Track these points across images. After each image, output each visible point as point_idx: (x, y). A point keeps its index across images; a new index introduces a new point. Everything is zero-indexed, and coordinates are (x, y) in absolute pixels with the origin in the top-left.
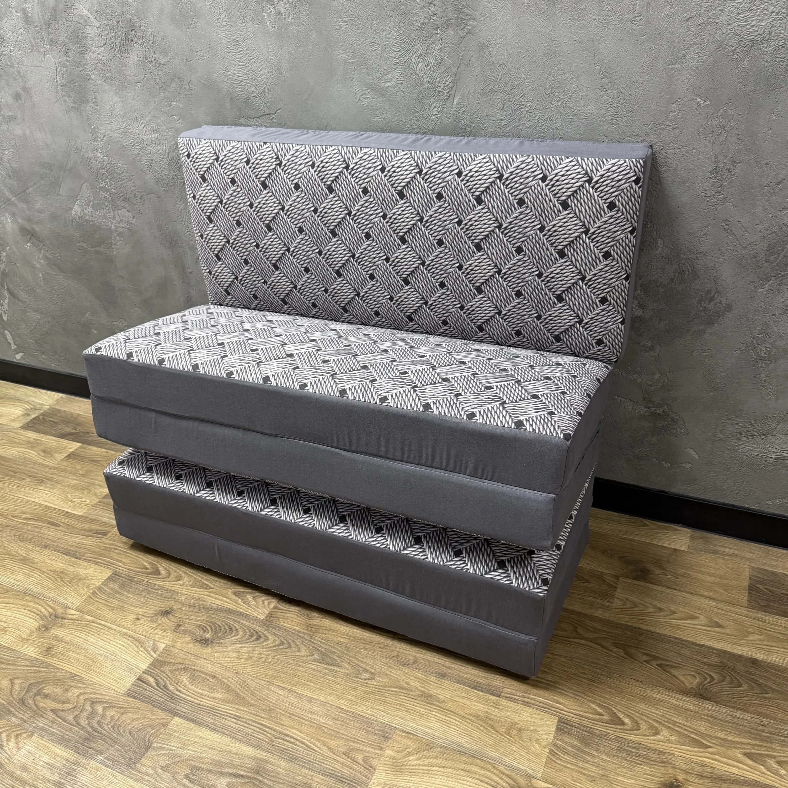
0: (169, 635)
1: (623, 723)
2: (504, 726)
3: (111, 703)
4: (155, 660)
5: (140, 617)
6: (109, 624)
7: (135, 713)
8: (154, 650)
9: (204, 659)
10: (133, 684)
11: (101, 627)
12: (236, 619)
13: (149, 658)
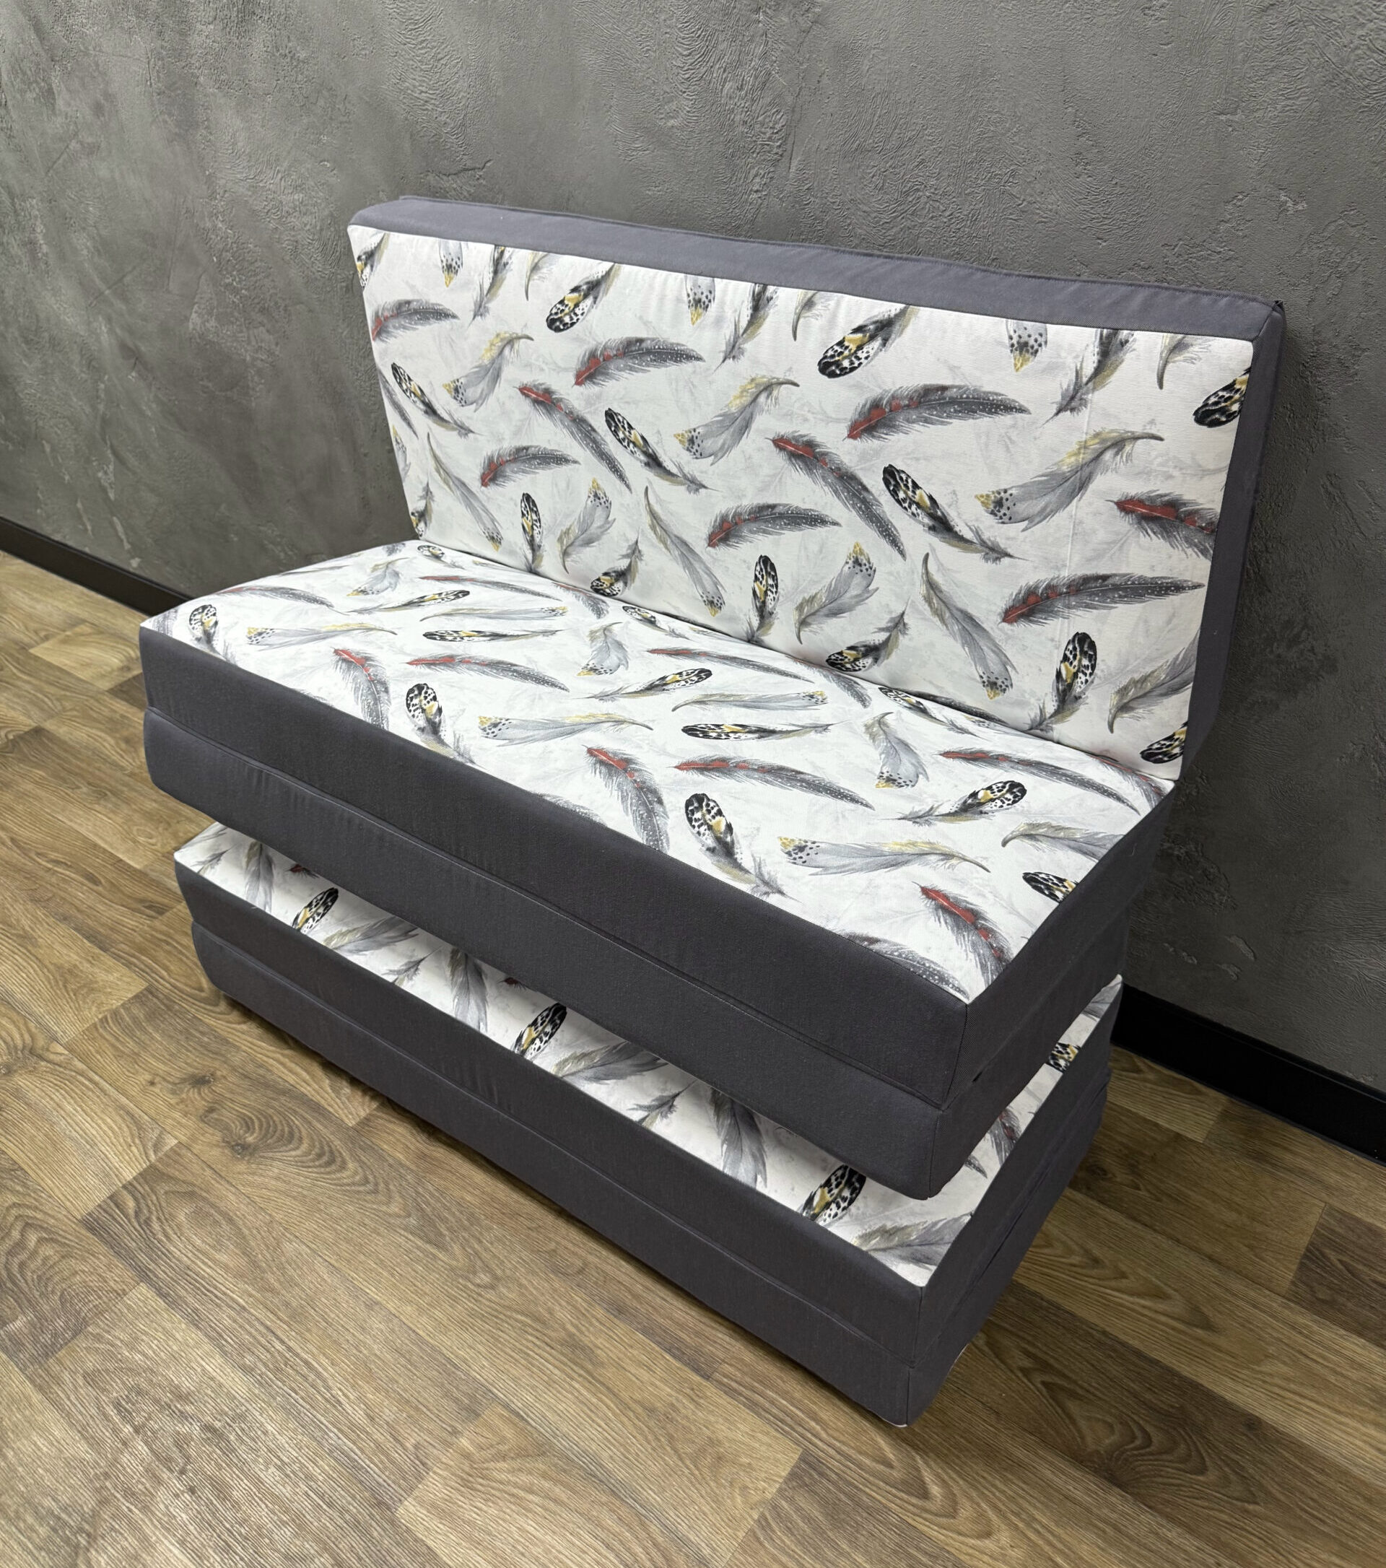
0: (190, 1123)
1: (925, 1494)
2: (693, 1442)
3: (53, 1232)
4: (152, 1166)
5: (157, 1080)
6: (104, 1083)
7: (84, 1260)
8: (156, 1147)
9: (227, 1181)
10: (99, 1206)
11: (91, 1086)
12: (307, 1116)
13: (142, 1161)
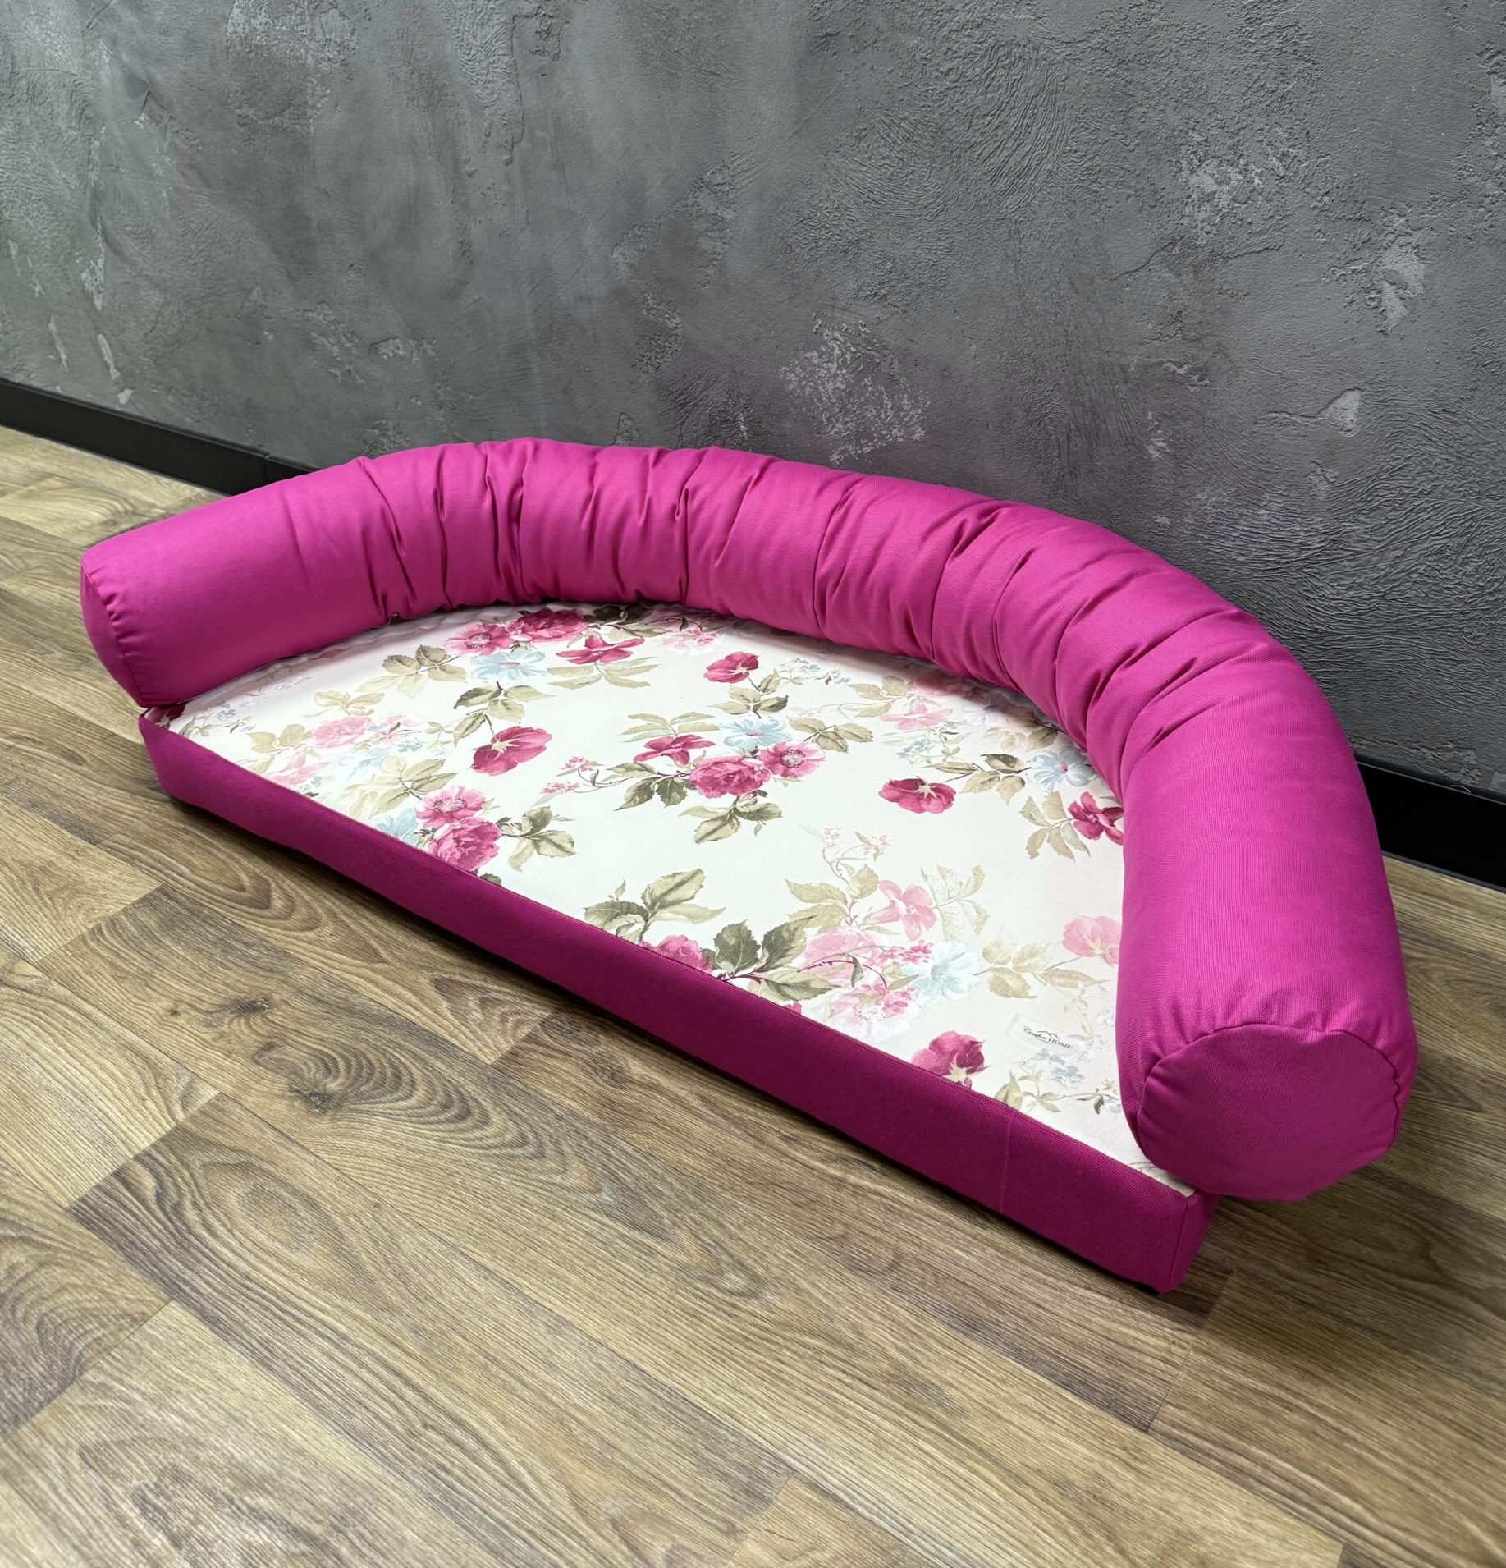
0: (237, 1066)
3: (24, 1228)
4: (179, 1129)
5: (182, 1007)
6: (100, 1014)
7: (76, 1269)
8: (185, 1102)
9: (303, 1147)
10: (98, 1187)
11: (79, 1018)
12: (420, 1052)
13: (164, 1123)
